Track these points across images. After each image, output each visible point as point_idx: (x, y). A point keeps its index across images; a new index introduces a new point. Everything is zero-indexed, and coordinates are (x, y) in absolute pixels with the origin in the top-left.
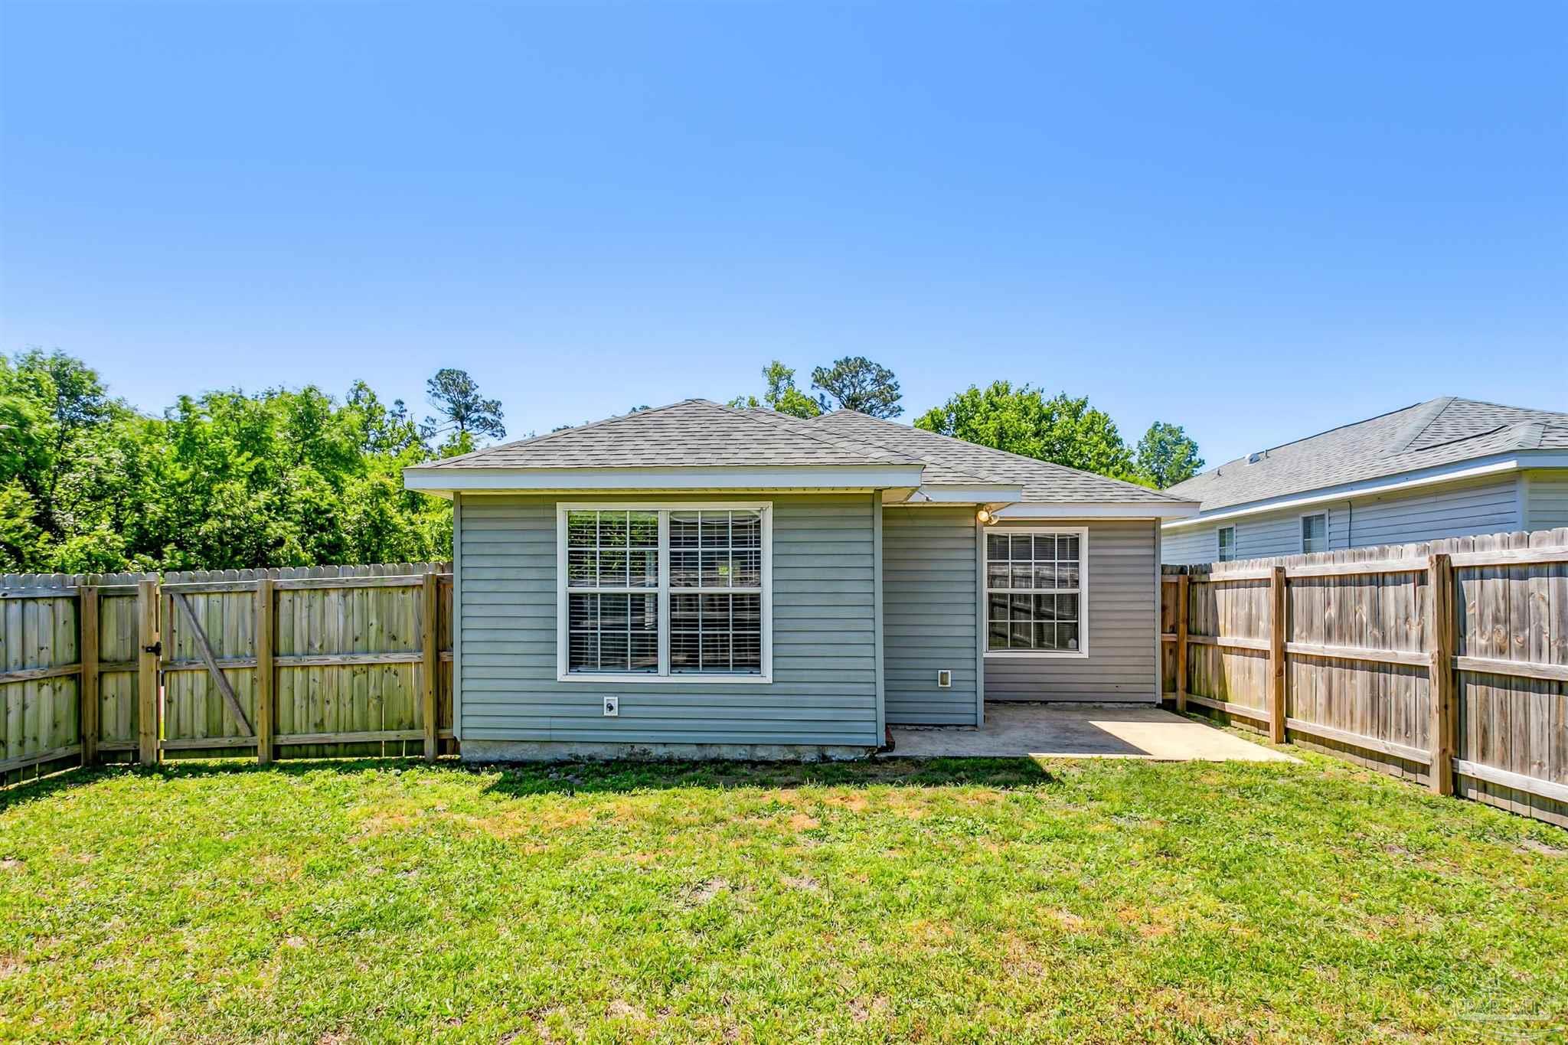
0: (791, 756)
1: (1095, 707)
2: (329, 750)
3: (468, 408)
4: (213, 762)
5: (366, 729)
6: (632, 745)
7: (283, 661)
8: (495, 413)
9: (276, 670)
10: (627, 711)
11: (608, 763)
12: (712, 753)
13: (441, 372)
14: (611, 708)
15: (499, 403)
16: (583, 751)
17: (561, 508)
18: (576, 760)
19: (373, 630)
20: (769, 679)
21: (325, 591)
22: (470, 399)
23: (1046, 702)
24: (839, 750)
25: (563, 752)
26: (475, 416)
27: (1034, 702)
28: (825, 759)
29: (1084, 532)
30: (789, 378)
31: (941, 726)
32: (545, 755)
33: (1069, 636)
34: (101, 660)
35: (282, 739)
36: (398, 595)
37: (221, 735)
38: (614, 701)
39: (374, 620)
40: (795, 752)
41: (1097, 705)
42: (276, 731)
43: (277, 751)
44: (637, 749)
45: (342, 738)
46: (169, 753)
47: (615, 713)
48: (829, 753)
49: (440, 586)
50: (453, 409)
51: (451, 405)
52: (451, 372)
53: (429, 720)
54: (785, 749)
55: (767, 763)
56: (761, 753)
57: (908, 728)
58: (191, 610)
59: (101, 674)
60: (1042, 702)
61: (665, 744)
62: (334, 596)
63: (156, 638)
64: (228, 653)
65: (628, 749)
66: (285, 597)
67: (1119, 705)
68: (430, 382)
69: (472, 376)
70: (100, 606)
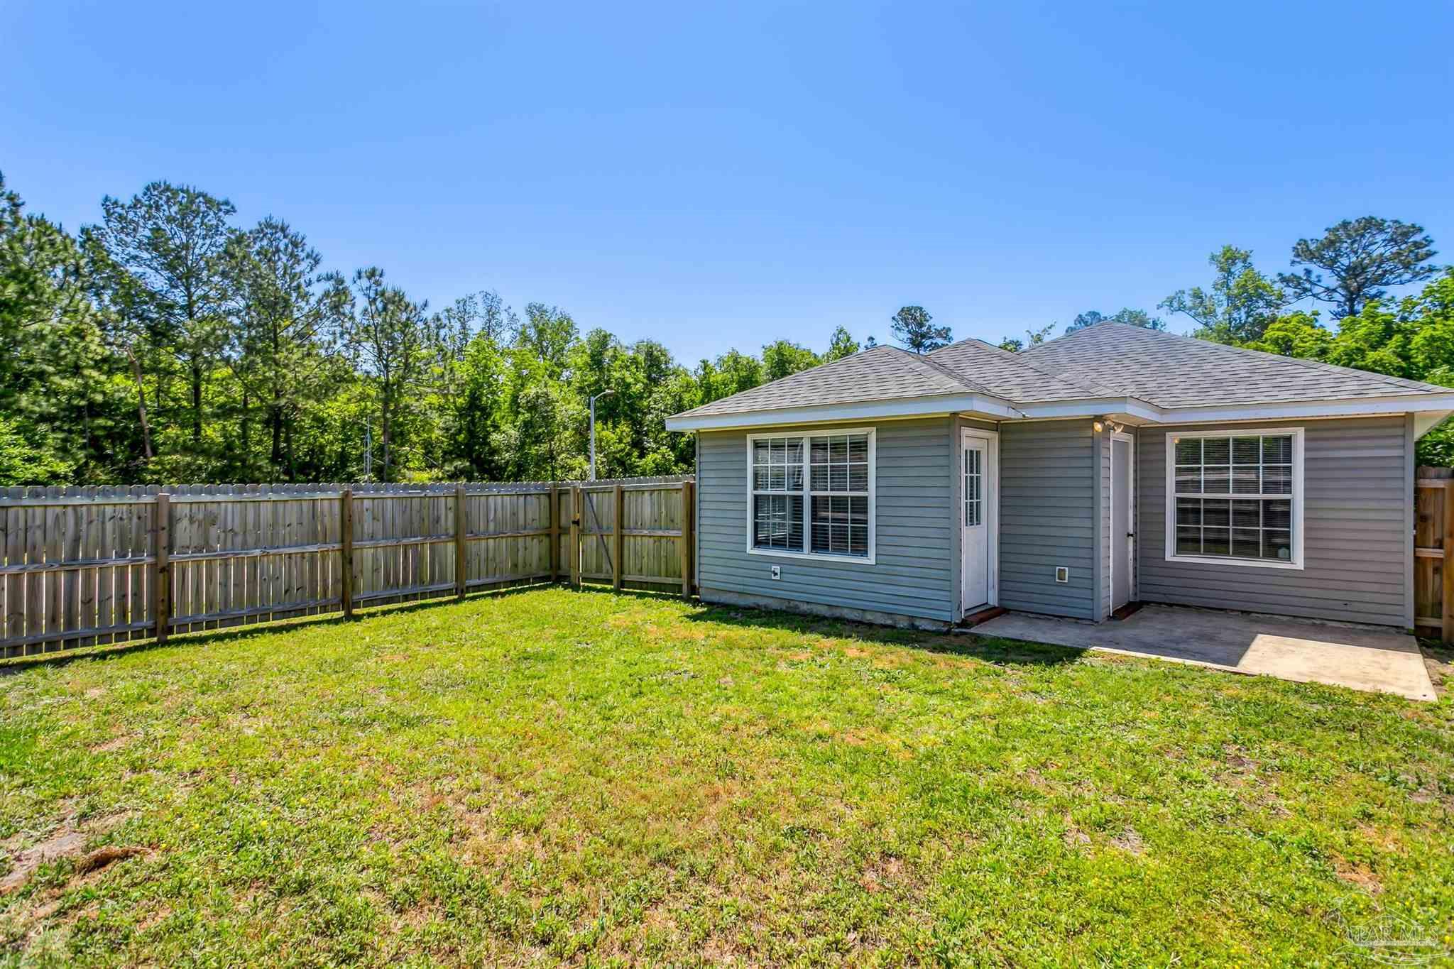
0: (889, 622)
1: (1314, 624)
2: (645, 586)
3: (923, 336)
4: (599, 586)
5: (660, 575)
6: (789, 600)
7: (626, 532)
8: (945, 338)
9: (622, 537)
10: (787, 577)
11: (776, 611)
12: (837, 613)
13: (903, 310)
14: (776, 574)
15: (949, 329)
16: (762, 602)
17: (750, 438)
18: (758, 607)
19: (663, 515)
20: (874, 562)
21: (643, 492)
22: (924, 329)
23: (1249, 613)
24: (923, 622)
25: (750, 601)
26: (928, 342)
27: (1233, 610)
28: (913, 626)
29: (1299, 435)
30: (1245, 261)
31: (1061, 617)
32: (742, 601)
33: (1277, 546)
34: (560, 527)
35: (627, 577)
36: (674, 494)
37: (601, 572)
38: (777, 569)
39: (663, 510)
40: (892, 619)
41: (1318, 622)
42: (622, 572)
43: (622, 584)
44: (792, 604)
45: (650, 579)
46: (585, 580)
47: (778, 577)
48: (917, 623)
49: (691, 488)
50: (911, 339)
51: (910, 336)
52: (910, 309)
53: (685, 573)
54: (886, 616)
55: (870, 625)
56: (869, 617)
57: (1030, 615)
58: (591, 502)
59: (559, 535)
60: (1243, 612)
61: (808, 603)
62: (647, 494)
63: (578, 516)
64: (605, 527)
65: (787, 604)
66: (627, 495)
67: (1349, 625)
68: (893, 318)
69: (926, 309)
70: (559, 499)
